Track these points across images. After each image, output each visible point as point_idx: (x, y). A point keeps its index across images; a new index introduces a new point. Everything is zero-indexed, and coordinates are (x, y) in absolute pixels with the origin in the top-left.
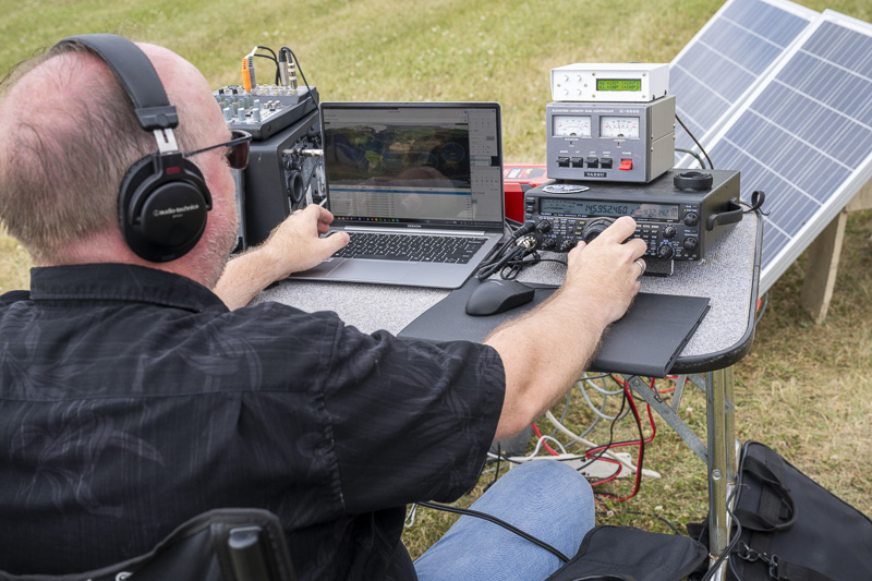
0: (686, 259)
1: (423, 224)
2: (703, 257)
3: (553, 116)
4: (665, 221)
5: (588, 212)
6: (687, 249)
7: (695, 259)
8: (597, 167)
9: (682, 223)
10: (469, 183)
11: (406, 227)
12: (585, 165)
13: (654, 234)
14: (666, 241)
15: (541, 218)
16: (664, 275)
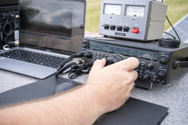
0: (159, 82)
1: (52, 50)
2: (169, 83)
3: (105, 4)
4: (149, 60)
5: (111, 51)
6: (159, 77)
7: (164, 84)
8: (121, 31)
9: (158, 62)
10: (71, 35)
11: (45, 50)
12: (116, 29)
13: (142, 66)
14: (148, 71)
15: (88, 50)
16: (147, 89)
